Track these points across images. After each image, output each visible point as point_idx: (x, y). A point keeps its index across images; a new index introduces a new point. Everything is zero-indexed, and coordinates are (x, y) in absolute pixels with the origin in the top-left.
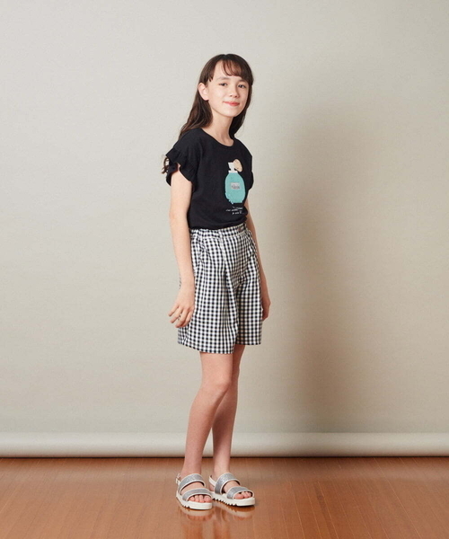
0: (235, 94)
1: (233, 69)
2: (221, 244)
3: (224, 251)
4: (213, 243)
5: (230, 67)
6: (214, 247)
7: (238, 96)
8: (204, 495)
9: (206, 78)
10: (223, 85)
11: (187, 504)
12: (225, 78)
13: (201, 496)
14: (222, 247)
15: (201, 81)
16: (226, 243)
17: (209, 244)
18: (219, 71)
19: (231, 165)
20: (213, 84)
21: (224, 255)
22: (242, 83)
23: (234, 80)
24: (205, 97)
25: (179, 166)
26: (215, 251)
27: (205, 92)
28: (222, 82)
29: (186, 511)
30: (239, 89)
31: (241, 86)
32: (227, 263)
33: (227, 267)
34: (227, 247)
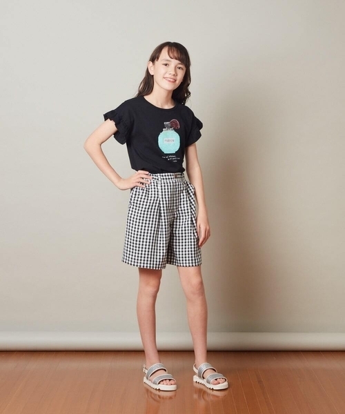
0: (173, 73)
1: (176, 55)
2: (159, 185)
3: (160, 191)
4: (153, 184)
5: (173, 53)
6: (152, 187)
7: (176, 75)
8: (170, 380)
9: (154, 58)
10: (166, 65)
11: (158, 387)
12: (168, 60)
13: (168, 381)
14: (159, 188)
15: (150, 60)
16: (163, 185)
18: (164, 54)
20: (159, 63)
21: (160, 193)
22: (180, 66)
23: (174, 62)
24: (152, 73)
26: (153, 190)
27: (152, 69)
28: (165, 62)
29: (157, 392)
30: (178, 70)
31: (180, 68)
32: (161, 200)
33: (161, 203)
34: (163, 188)
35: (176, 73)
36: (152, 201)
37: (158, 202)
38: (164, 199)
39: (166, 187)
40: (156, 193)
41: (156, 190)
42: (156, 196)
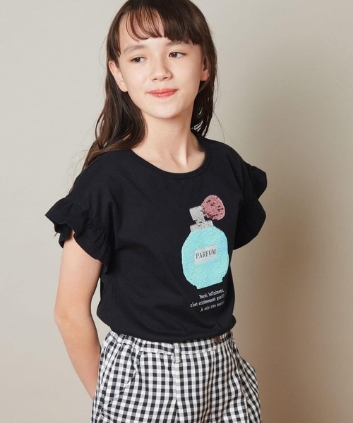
0: (162, 74)
2: (175, 366)
3: (177, 380)
4: (159, 364)
6: (159, 371)
9: (113, 51)
10: (137, 60)
14: (176, 373)
16: (185, 364)
17: (150, 363)
19: (196, 212)
21: (177, 388)
22: (176, 48)
25: (74, 233)
26: (159, 379)
27: (121, 77)
28: (136, 54)
30: (172, 61)
31: (173, 55)
32: (180, 404)
33: (181, 411)
34: (185, 372)
35: (167, 70)
36: (156, 409)
37: (172, 410)
38: (187, 403)
39: (193, 371)
40: (167, 387)
41: (167, 379)
42: (167, 395)
